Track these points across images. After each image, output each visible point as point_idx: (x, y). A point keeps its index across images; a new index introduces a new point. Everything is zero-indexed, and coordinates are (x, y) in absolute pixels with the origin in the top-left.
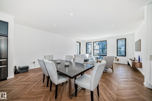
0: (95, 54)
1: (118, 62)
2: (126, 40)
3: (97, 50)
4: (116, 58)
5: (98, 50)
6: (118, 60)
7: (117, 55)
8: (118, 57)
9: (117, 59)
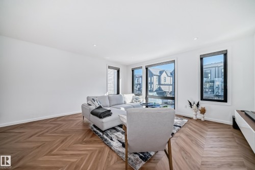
0: (150, 94)
1: (202, 115)
2: (225, 55)
3: (169, 85)
4: (198, 105)
5: (171, 85)
6: (203, 111)
7: (202, 99)
8: (204, 104)
9: (200, 107)
